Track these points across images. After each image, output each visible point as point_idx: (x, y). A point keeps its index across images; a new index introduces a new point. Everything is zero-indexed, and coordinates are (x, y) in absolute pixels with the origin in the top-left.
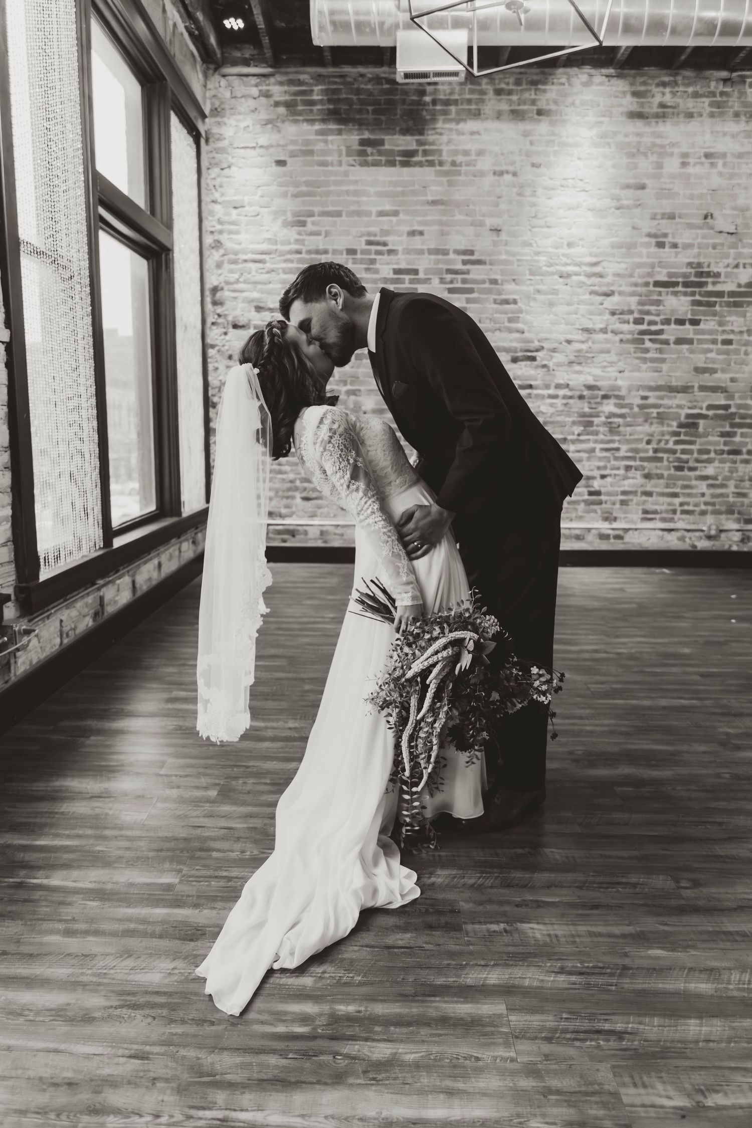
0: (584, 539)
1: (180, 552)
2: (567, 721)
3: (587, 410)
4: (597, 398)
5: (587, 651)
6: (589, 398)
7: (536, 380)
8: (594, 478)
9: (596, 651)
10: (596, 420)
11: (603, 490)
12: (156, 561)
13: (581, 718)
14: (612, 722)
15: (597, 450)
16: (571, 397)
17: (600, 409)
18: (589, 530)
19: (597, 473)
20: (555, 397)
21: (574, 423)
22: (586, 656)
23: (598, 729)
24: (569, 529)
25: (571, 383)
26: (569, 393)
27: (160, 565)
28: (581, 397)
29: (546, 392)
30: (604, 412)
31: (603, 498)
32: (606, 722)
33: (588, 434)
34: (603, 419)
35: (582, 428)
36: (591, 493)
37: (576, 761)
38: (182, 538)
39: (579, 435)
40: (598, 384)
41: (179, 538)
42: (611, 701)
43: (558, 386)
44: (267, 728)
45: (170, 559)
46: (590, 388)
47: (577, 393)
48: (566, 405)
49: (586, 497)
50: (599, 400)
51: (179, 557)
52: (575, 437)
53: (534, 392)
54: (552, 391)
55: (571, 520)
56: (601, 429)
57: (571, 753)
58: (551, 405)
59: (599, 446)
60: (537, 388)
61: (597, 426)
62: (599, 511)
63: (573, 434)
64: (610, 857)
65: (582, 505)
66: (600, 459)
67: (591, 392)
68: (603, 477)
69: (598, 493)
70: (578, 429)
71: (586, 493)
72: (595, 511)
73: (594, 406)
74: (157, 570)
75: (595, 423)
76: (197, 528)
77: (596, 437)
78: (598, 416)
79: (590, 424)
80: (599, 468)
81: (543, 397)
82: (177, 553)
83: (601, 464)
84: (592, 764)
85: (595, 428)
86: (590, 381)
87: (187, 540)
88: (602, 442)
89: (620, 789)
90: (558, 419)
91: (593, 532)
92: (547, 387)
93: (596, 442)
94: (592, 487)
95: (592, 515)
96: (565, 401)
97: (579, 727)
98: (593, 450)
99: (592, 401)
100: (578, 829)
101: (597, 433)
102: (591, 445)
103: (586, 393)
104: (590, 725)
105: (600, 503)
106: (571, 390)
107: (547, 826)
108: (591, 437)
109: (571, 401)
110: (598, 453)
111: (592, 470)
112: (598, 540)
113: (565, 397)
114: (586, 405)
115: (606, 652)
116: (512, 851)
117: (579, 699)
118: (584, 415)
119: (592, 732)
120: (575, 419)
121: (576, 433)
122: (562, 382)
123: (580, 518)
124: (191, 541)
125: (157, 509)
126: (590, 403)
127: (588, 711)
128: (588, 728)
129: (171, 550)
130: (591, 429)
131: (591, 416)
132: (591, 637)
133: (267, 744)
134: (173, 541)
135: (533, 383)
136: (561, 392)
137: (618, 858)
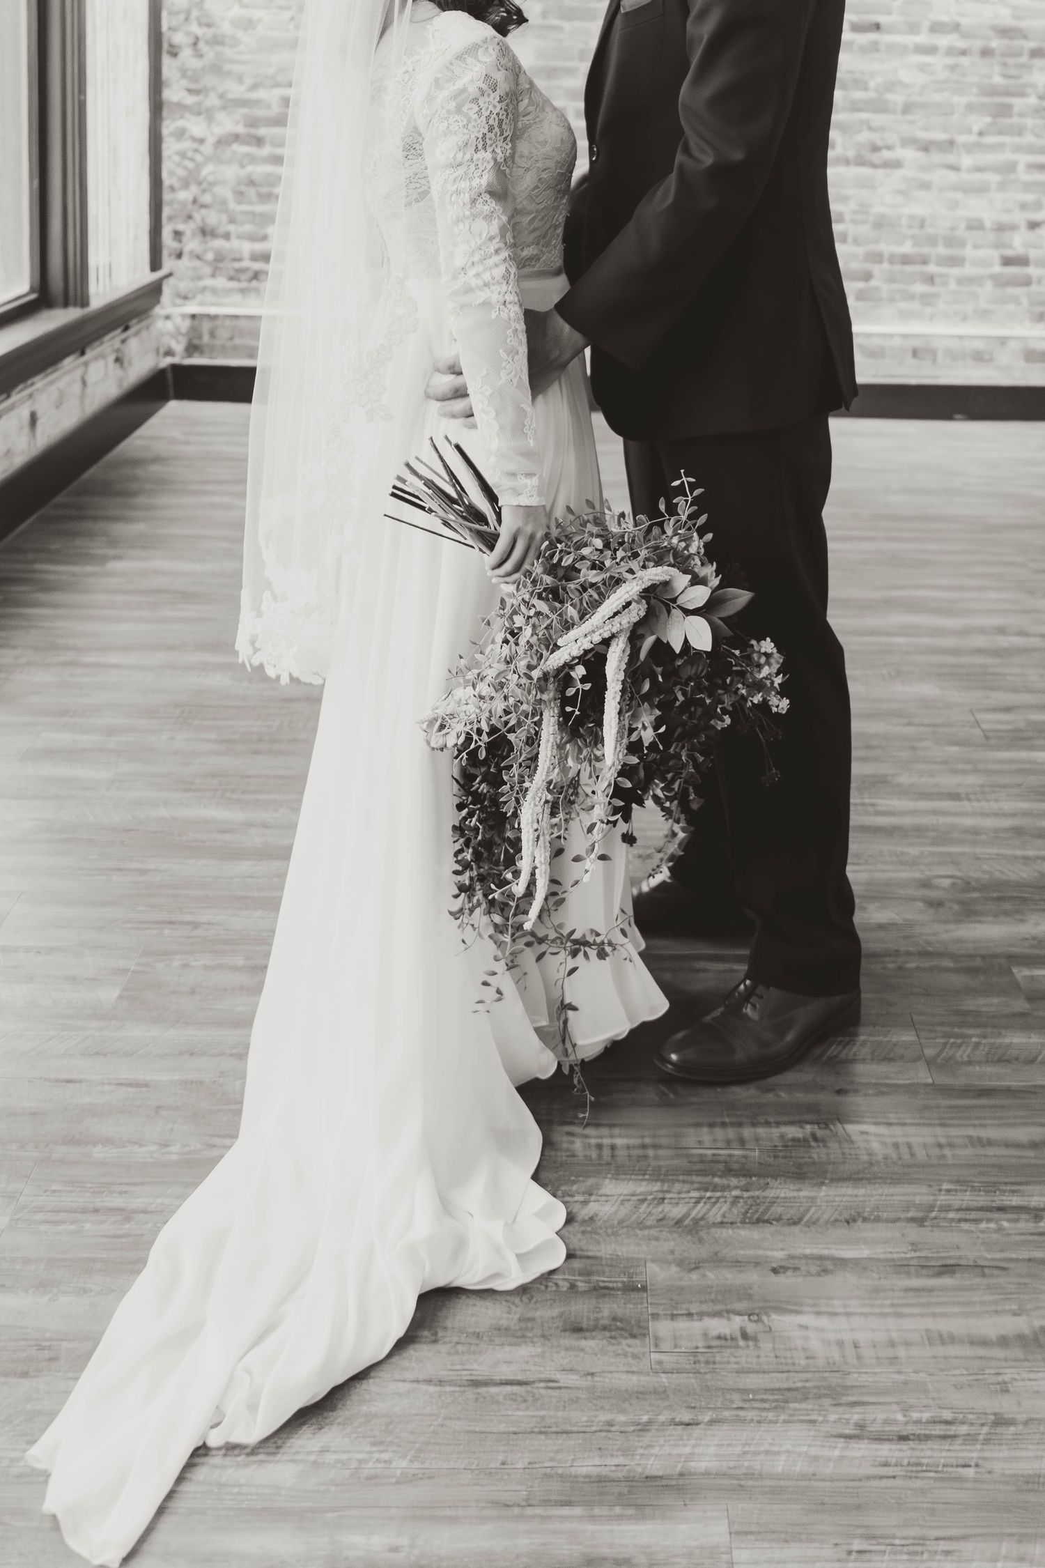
0: (991, 360)
1: (84, 383)
2: (923, 805)
3: (998, 80)
4: (1020, 55)
5: (981, 631)
6: (1003, 55)
7: (890, 13)
8: (1013, 228)
9: (1002, 631)
10: (1018, 103)
11: (1033, 254)
12: (25, 413)
13: (955, 797)
14: (1025, 806)
15: (1021, 168)
16: (964, 53)
17: (1027, 78)
18: (1003, 341)
19: (1020, 218)
20: (931, 50)
21: (970, 108)
22: (980, 641)
23: (989, 823)
24: (961, 337)
25: (964, 21)
26: (960, 44)
27: (33, 419)
28: (986, 53)
29: (910, 40)
30: (1033, 86)
31: (1032, 271)
32: (1008, 806)
33: (1000, 133)
34: (1032, 100)
35: (988, 120)
36: (1007, 261)
37: (936, 904)
38: (90, 354)
39: (981, 134)
40: (1023, 24)
41: (83, 353)
42: (1024, 755)
43: (936, 28)
44: (249, 825)
45: (58, 405)
46: (1004, 32)
47: (978, 44)
48: (953, 68)
49: (997, 269)
50: (1024, 59)
51: (83, 396)
52: (973, 138)
53: (885, 38)
54: (922, 38)
55: (965, 318)
56: (1029, 122)
57: (926, 884)
58: (922, 68)
59: (1023, 159)
60: (891, 30)
61: (1021, 115)
62: (1025, 301)
63: (969, 132)
64: (991, 1143)
65: (989, 286)
66: (1027, 187)
67: (1006, 42)
68: (1033, 225)
69: (1022, 261)
70: (979, 122)
71: (997, 260)
72: (1016, 301)
73: (1012, 72)
74: (27, 429)
75: (1016, 109)
76: (126, 328)
77: (1017, 140)
78: (1021, 94)
79: (1005, 110)
80: (1024, 207)
81: (903, 50)
82: (77, 387)
83: (1029, 198)
84: (969, 912)
85: (1015, 120)
86: (1005, 17)
87: (102, 356)
88: (1030, 149)
89: (1026, 972)
90: (937, 97)
91: (1012, 345)
92: (913, 28)
93: (1018, 149)
94: (1010, 246)
95: (1011, 307)
96: (950, 61)
97: (949, 820)
98: (1011, 167)
99: (1010, 61)
100: (923, 1075)
101: (1020, 131)
102: (1008, 156)
103: (995, 43)
104: (974, 814)
105: (1027, 282)
106: (965, 36)
107: (860, 1068)
108: (1007, 139)
109: (964, 61)
110: (1023, 175)
111: (1008, 211)
112: (1022, 364)
113: (951, 51)
114: (997, 69)
115: (1022, 633)
116: (775, 1132)
117: (955, 749)
118: (991, 91)
119: (976, 831)
120: (973, 99)
121: (975, 129)
122: (944, 18)
123: (984, 315)
124: (112, 358)
125: (32, 290)
126: (1005, 65)
127: (972, 780)
128: (969, 822)
129: (61, 384)
130: (1007, 121)
131: (1008, 94)
132: (993, 595)
133: (244, 867)
134: (69, 362)
135: (881, 19)
136: (944, 41)
137: (1008, 1145)
